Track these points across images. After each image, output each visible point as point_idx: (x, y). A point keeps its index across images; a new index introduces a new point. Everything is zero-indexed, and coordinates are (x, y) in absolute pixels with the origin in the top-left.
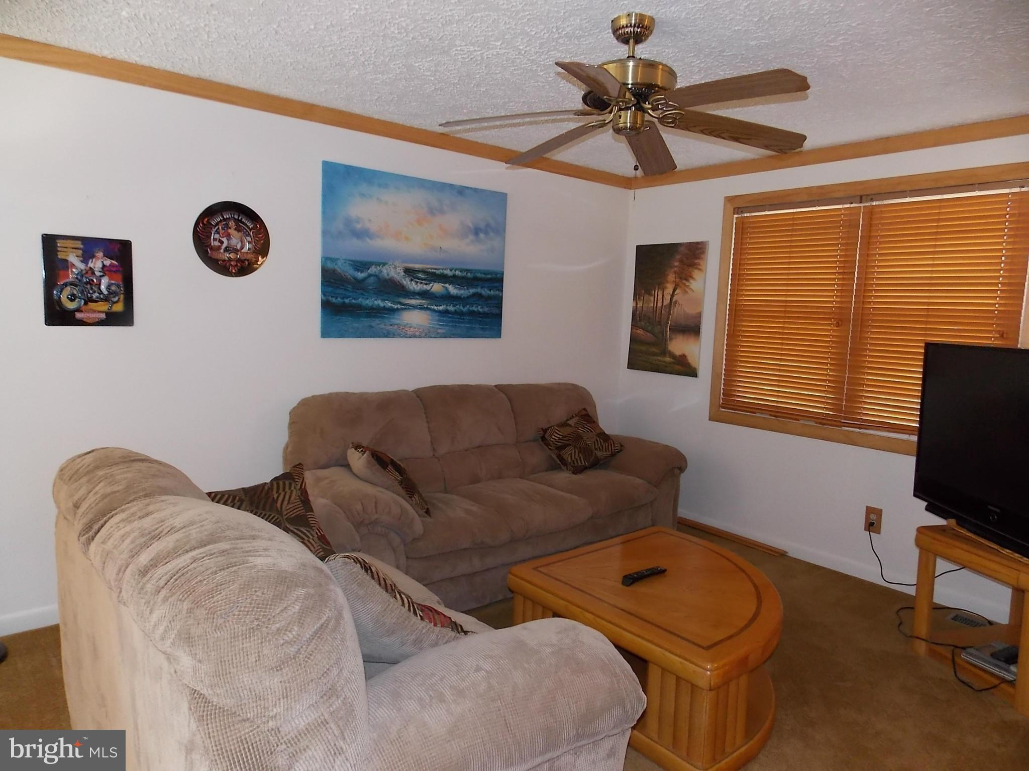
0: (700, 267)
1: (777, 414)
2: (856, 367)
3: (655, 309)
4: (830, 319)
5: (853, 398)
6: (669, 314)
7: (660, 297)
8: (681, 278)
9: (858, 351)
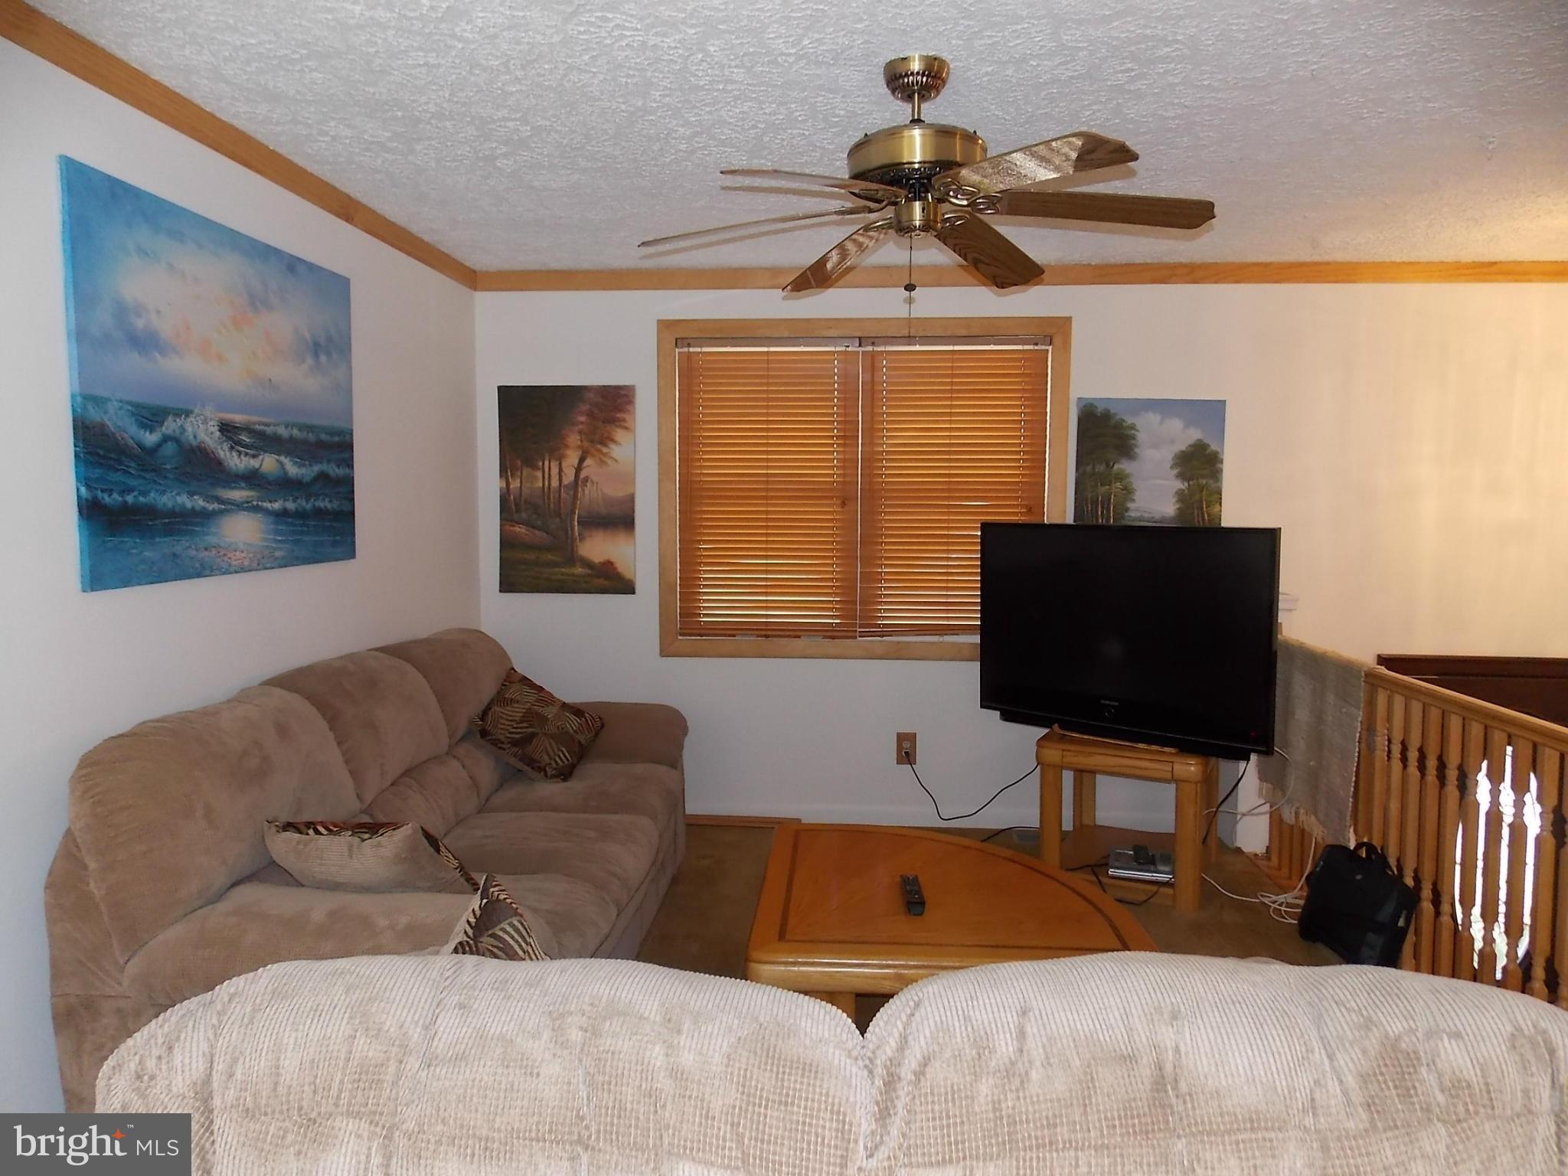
0: (626, 425)
1: (769, 633)
2: (869, 560)
3: (545, 492)
4: (832, 498)
5: (870, 599)
6: (575, 497)
7: (555, 470)
8: (592, 441)
9: (870, 539)
